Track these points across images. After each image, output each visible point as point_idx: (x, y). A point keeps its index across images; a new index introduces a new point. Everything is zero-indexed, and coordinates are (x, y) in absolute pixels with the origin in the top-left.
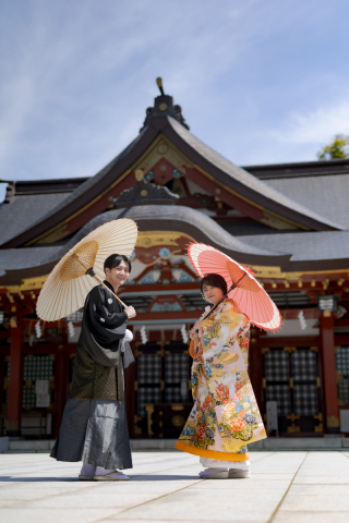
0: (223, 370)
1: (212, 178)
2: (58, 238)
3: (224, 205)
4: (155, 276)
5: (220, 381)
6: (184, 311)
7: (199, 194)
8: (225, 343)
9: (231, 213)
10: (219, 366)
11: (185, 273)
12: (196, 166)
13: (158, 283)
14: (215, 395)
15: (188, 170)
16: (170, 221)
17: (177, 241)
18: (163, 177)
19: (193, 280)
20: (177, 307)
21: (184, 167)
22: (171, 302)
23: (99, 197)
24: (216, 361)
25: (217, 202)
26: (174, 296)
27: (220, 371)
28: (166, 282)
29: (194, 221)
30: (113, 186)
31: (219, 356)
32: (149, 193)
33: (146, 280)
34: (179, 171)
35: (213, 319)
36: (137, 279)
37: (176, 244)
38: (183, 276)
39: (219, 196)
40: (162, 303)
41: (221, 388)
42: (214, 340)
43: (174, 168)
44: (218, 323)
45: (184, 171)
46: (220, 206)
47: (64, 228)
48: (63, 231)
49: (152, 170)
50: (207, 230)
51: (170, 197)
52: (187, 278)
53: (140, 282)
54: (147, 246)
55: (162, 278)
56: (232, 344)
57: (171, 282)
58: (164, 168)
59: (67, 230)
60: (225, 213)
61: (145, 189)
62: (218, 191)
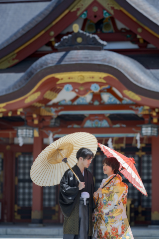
0: (115, 219)
1: (135, 19)
2: (9, 65)
3: (144, 41)
4: (88, 98)
5: (113, 225)
6: (110, 127)
7: (125, 29)
8: (116, 204)
9: (150, 46)
10: (112, 217)
11: (111, 96)
12: (122, 9)
13: (90, 104)
14: (111, 233)
15: (115, 11)
16: (99, 65)
17: (105, 78)
18: (95, 17)
19: (118, 102)
20: (105, 124)
21: (113, 8)
22: (100, 120)
23: (43, 32)
24: (111, 215)
25: (139, 39)
26: (103, 115)
27: (113, 220)
28: (96, 103)
29: (117, 65)
30: (54, 23)
31: (112, 211)
32: (83, 40)
33: (80, 101)
34: (108, 12)
35: (108, 189)
36: (73, 100)
37: (104, 81)
38: (110, 99)
39: (140, 34)
40: (93, 120)
41: (114, 229)
42: (109, 202)
43: (104, 9)
44: (112, 192)
45: (112, 12)
46: (141, 41)
47: (14, 57)
48: (13, 59)
49: (86, 10)
50: (127, 72)
51: (100, 44)
52: (114, 100)
53: (75, 103)
54: (81, 82)
55: (93, 100)
56: (119, 204)
57: (101, 104)
58: (95, 9)
59: (16, 58)
60: (146, 47)
61: (80, 37)
62: (140, 30)
